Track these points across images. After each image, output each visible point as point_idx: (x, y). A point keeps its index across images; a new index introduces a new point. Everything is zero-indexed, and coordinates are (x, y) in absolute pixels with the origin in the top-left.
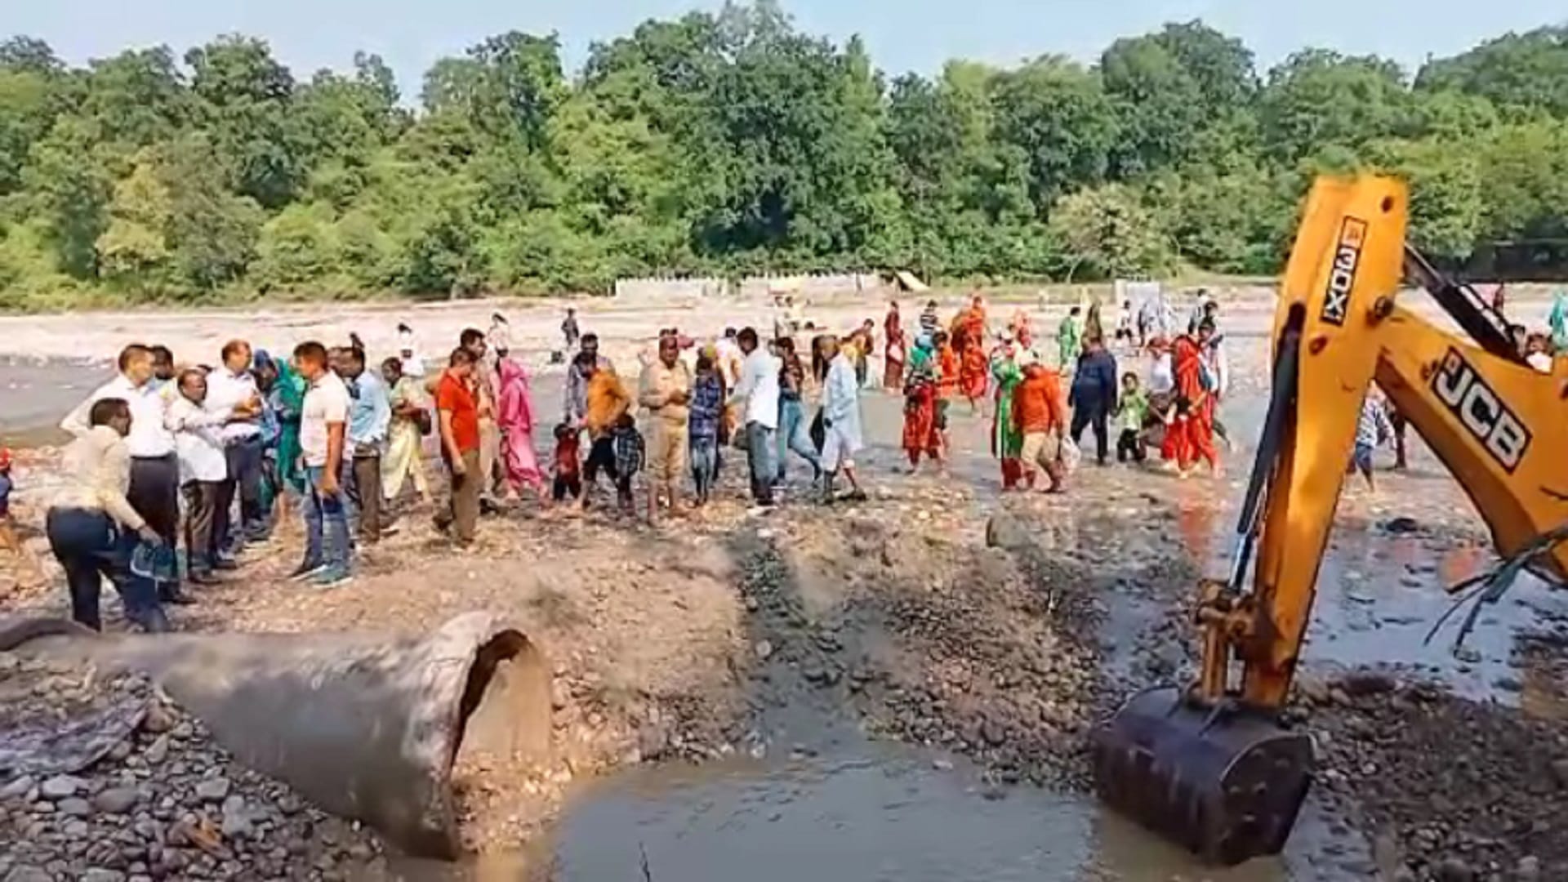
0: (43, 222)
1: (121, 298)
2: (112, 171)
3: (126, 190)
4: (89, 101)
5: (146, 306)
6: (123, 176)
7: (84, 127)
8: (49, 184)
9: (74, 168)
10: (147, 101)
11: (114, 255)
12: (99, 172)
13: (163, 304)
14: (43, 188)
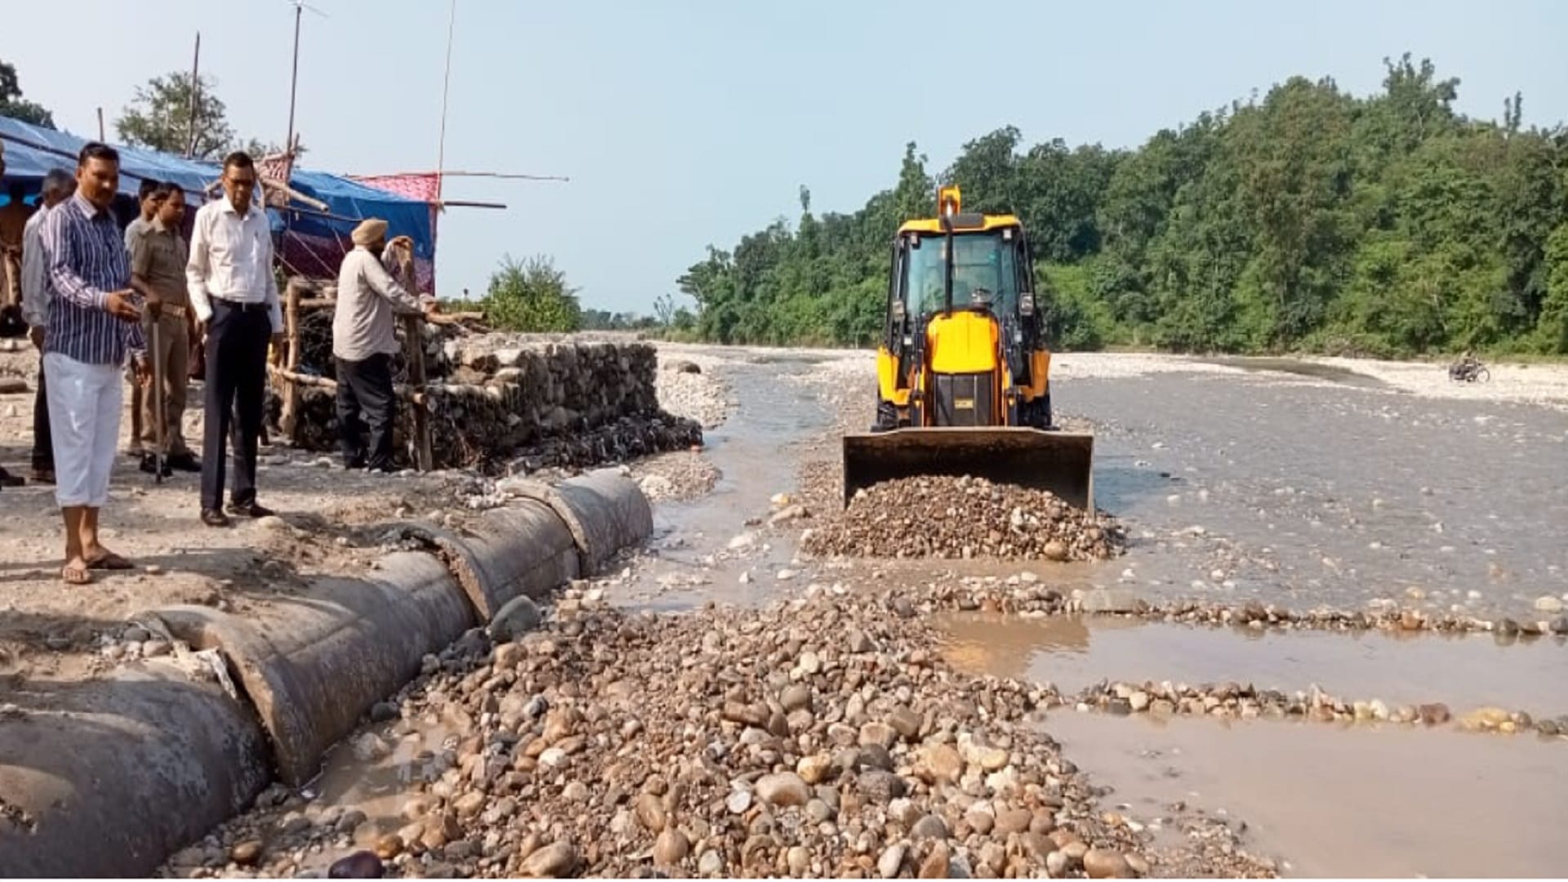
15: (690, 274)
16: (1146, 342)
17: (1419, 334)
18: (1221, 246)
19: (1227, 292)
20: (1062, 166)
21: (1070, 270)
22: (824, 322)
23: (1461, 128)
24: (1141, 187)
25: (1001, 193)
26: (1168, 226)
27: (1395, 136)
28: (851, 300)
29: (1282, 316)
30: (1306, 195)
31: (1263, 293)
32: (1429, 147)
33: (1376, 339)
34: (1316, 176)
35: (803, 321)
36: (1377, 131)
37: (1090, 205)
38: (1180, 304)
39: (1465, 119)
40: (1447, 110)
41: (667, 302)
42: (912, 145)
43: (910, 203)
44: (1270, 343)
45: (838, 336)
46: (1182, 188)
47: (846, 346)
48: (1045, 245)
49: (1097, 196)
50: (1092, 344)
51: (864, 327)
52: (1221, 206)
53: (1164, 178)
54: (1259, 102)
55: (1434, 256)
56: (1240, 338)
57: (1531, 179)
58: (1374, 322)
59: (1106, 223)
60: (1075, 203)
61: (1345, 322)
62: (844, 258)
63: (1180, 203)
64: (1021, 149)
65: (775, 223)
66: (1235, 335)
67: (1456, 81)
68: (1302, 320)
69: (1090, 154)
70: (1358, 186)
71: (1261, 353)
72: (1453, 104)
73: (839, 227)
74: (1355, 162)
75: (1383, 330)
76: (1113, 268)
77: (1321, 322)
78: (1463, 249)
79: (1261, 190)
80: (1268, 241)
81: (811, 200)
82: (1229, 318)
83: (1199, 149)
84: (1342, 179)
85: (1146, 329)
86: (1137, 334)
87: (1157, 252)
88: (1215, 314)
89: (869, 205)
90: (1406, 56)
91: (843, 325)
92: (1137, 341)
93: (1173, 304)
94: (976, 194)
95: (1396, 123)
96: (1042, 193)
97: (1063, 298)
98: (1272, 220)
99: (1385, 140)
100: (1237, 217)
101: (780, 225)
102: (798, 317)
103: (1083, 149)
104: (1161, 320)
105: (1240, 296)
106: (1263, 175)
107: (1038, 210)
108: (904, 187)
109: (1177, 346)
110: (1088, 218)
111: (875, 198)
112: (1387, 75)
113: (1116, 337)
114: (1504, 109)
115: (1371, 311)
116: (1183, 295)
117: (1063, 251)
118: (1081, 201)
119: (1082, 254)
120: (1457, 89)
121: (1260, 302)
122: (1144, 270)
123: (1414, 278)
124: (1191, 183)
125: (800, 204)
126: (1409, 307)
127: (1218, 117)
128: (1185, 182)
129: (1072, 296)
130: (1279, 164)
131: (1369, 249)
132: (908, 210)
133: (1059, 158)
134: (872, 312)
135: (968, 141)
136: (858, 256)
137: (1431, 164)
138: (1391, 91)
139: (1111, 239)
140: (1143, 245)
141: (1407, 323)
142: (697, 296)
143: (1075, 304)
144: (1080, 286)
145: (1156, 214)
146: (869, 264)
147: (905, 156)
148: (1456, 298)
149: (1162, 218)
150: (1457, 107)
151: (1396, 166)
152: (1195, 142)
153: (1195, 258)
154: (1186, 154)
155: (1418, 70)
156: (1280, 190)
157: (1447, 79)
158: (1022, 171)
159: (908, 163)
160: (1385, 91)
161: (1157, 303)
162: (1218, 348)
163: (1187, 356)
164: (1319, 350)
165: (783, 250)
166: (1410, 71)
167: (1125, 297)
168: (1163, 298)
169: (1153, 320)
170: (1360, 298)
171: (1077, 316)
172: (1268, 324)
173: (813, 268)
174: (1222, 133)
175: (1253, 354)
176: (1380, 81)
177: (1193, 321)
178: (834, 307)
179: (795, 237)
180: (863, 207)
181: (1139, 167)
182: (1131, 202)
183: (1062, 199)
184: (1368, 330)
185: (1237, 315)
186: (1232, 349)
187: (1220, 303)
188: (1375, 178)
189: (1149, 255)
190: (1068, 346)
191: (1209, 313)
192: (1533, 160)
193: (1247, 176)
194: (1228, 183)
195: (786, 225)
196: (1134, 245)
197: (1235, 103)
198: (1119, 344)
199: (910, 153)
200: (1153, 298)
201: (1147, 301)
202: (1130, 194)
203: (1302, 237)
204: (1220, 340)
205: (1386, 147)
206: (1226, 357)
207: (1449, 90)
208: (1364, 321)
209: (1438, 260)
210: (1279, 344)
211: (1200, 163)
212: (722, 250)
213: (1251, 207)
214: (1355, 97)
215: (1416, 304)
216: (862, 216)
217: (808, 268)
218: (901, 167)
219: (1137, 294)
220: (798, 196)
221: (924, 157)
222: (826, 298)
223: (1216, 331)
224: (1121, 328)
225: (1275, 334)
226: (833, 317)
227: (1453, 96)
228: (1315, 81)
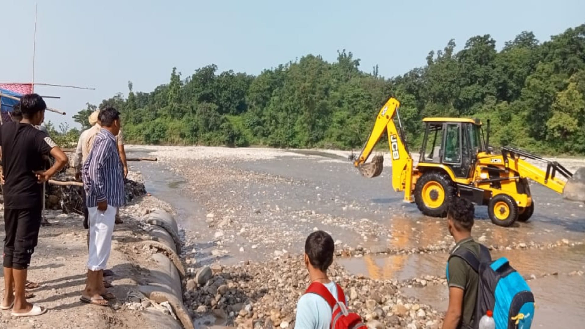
0: (526, 113)
1: (553, 150)
2: (556, 87)
3: (562, 97)
4: (549, 56)
5: (564, 155)
6: (561, 90)
7: (549, 67)
8: (532, 96)
9: (543, 87)
10: (575, 52)
11: (553, 129)
12: (552, 88)
13: (572, 154)
14: (529, 97)
15: (78, 114)
16: (265, 144)
17: (353, 142)
18: (290, 112)
19: (292, 127)
20: (233, 80)
21: (236, 118)
22: (140, 135)
23: (360, 75)
24: (261, 89)
25: (211, 89)
26: (270, 103)
27: (342, 76)
28: (151, 127)
29: (310, 135)
30: (317, 95)
31: (304, 127)
32: (353, 81)
33: (340, 143)
34: (320, 89)
35: (131, 134)
36: (336, 74)
37: (243, 95)
38: (276, 131)
39: (362, 72)
40: (356, 69)
41: (65, 125)
42: (175, 69)
43: (174, 90)
44: (306, 145)
45: (146, 140)
46: (274, 91)
47: (149, 144)
48: (227, 108)
49: (245, 92)
50: (245, 145)
51: (157, 137)
52: (290, 98)
53: (268, 87)
54: (298, 62)
55: (357, 117)
56: (297, 143)
57: (385, 94)
58: (339, 138)
59: (248, 101)
60: (238, 94)
61: (330, 138)
62: (147, 110)
63: (274, 96)
64: (217, 73)
65: (117, 95)
66: (295, 142)
67: (359, 60)
68: (317, 137)
69: (242, 76)
70: (331, 92)
71: (304, 148)
72: (358, 67)
73: (144, 98)
74: (330, 85)
75: (342, 141)
76: (252, 117)
77: (323, 138)
78: (365, 115)
79: (303, 93)
80: (305, 110)
81: (133, 87)
82: (293, 136)
83: (280, 77)
84: (326, 90)
85: (265, 139)
86: (262, 141)
87: (267, 112)
88: (289, 134)
89: (156, 90)
90: (344, 50)
91: (148, 136)
92: (261, 143)
93: (273, 131)
94: (201, 88)
95: (342, 72)
96: (226, 89)
97: (235, 128)
98: (307, 103)
99: (338, 78)
100: (295, 101)
101: (119, 96)
102: (128, 133)
103: (239, 74)
104: (270, 136)
105: (297, 128)
106: (304, 88)
107: (225, 96)
108: (172, 84)
109: (276, 145)
110: (242, 99)
111: (158, 87)
112: (338, 56)
113: (254, 142)
114: (373, 70)
115: (338, 134)
116: (276, 128)
117: (234, 110)
118: (240, 93)
119: (241, 112)
120: (360, 62)
121: (303, 130)
122: (263, 118)
123: (351, 124)
124: (278, 89)
125: (128, 88)
126: (350, 134)
127: (286, 66)
128: (275, 88)
129: (238, 127)
130: (309, 84)
131: (337, 114)
132: (174, 93)
133: (232, 77)
134: (160, 131)
135: (197, 69)
136: (153, 110)
137: (353, 86)
138: (340, 61)
139: (251, 107)
140: (262, 109)
141: (350, 138)
142: (82, 123)
143: (239, 130)
144: (240, 123)
145: (266, 99)
146: (158, 113)
147: (172, 72)
148: (364, 131)
149: (268, 101)
150: (360, 68)
151: (342, 87)
152: (279, 74)
153: (281, 115)
154: (276, 78)
155: (348, 55)
156: (309, 93)
157: (357, 59)
158: (218, 81)
159: (173, 75)
160: (338, 61)
161: (268, 130)
162: (290, 146)
163: (279, 149)
164: (322, 147)
165: (121, 105)
166: (345, 56)
167: (257, 128)
168: (271, 129)
169: (267, 136)
170: (334, 130)
171: (240, 134)
172: (306, 138)
173: (134, 113)
174: (287, 71)
175: (301, 148)
176: (336, 58)
177: (281, 137)
178: (144, 129)
179: (125, 101)
180: (153, 91)
181: (260, 82)
182: (258, 94)
183: (233, 92)
184: (337, 141)
185: (296, 135)
186: (294, 146)
187: (290, 131)
188: (336, 90)
189: (264, 113)
190: (237, 145)
191: (287, 134)
192: (386, 88)
193: (298, 88)
194: (292, 90)
195: (122, 96)
196: (259, 109)
197: (291, 62)
198: (255, 144)
199: (174, 71)
200: (266, 128)
201: (265, 129)
202: (257, 92)
203: (316, 109)
204: (290, 144)
205: (339, 80)
206: (292, 149)
207: (357, 63)
208: (336, 137)
209: (358, 118)
210: (309, 145)
211: (280, 82)
212: (93, 105)
213: (300, 98)
214: (329, 62)
215: (352, 132)
216: (153, 94)
217: (132, 113)
218: (170, 76)
219: (261, 127)
220: (128, 84)
221: (180, 73)
222: (140, 126)
223: (289, 140)
224: (255, 139)
225: (308, 142)
226: (144, 133)
227: (359, 65)
228: (315, 56)
